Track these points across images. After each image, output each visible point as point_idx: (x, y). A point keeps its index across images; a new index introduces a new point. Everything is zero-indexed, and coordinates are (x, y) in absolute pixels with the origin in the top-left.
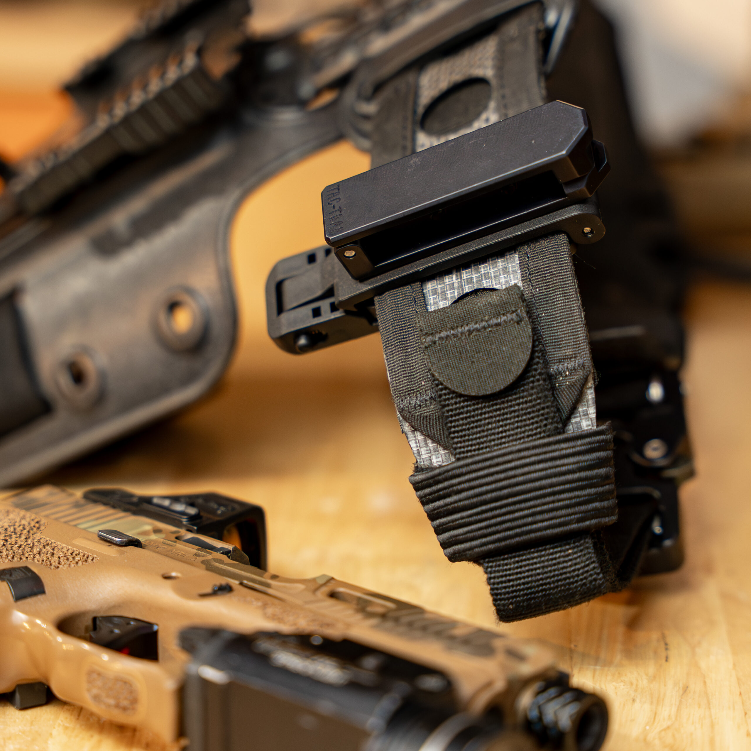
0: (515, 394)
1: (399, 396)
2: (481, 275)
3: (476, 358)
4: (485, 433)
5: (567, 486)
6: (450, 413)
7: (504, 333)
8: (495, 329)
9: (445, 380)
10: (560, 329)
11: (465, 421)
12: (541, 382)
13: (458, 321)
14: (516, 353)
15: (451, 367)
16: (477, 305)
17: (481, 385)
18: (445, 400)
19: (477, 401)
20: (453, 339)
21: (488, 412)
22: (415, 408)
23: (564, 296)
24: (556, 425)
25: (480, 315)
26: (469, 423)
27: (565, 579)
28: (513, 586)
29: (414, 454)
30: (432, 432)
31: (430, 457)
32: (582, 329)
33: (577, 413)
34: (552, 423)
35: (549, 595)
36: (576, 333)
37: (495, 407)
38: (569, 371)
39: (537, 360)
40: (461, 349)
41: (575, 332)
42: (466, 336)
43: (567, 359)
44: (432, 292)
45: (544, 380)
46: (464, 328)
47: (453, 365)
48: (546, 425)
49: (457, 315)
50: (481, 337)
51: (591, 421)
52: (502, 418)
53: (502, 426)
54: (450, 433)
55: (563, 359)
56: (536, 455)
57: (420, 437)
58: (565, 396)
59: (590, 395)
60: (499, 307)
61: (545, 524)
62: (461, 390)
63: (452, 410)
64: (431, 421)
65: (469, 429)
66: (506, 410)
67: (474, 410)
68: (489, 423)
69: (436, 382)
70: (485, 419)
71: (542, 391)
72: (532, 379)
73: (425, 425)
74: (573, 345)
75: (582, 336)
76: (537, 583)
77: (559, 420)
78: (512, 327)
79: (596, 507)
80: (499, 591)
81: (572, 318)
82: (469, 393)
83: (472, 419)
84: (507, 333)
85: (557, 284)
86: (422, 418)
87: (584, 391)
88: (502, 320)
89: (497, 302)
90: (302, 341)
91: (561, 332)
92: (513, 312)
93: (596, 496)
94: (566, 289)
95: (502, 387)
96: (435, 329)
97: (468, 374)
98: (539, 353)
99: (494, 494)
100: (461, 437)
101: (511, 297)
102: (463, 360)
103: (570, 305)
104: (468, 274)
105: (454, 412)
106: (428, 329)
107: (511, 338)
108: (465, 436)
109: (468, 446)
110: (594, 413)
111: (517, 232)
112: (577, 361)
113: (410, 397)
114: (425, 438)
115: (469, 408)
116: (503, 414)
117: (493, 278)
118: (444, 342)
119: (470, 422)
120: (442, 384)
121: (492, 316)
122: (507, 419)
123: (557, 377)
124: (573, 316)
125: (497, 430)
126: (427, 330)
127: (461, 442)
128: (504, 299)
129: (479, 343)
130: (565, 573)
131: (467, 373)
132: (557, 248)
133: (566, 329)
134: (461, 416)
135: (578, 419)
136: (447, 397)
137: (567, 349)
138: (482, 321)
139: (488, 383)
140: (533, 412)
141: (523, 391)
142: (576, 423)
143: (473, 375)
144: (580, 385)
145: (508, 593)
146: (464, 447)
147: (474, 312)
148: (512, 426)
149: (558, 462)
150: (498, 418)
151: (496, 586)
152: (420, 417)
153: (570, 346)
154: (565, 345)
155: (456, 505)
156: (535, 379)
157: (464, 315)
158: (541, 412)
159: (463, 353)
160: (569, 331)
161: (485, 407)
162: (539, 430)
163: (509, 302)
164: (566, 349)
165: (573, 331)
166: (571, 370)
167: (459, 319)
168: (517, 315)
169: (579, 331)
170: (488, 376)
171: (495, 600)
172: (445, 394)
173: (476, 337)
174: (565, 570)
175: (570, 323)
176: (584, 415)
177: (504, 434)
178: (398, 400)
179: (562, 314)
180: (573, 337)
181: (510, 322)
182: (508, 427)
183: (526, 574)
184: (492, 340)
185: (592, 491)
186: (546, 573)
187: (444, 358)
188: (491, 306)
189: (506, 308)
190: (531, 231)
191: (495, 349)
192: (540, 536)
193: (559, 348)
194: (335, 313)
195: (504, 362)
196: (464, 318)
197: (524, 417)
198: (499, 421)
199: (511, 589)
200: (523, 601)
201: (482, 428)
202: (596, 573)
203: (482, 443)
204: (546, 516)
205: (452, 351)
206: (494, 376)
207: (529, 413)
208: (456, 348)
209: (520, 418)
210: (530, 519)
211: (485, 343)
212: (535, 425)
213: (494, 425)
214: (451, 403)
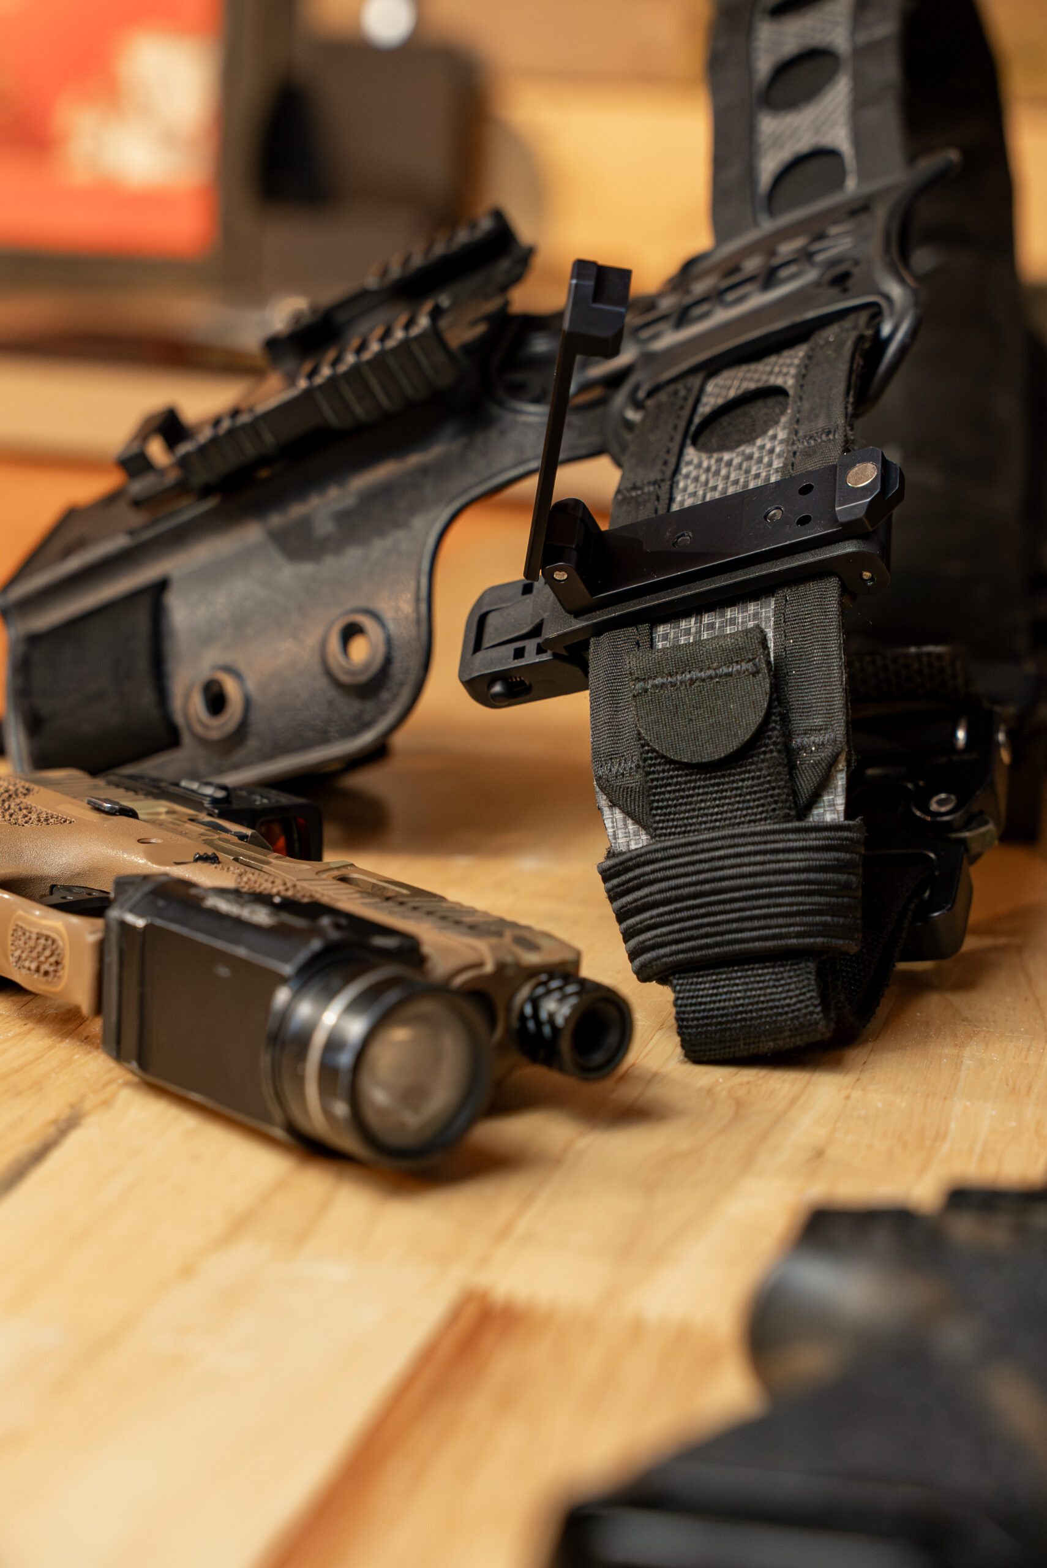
0: (741, 766)
1: (598, 761)
2: (726, 620)
3: (695, 715)
4: (696, 813)
5: (789, 888)
6: (655, 783)
7: (734, 687)
8: (724, 680)
9: (653, 739)
10: (812, 692)
11: (672, 796)
12: (775, 754)
13: (679, 665)
14: (746, 712)
15: (662, 724)
16: (705, 647)
17: (697, 750)
18: (650, 766)
19: (691, 771)
20: (670, 688)
21: (704, 787)
22: (616, 777)
23: (824, 652)
24: (788, 811)
25: (707, 661)
26: (677, 799)
27: (772, 1008)
28: (704, 1011)
29: (608, 836)
30: (633, 807)
31: (628, 842)
32: (840, 694)
33: (821, 802)
34: (782, 808)
35: (750, 1026)
36: (832, 699)
37: (712, 781)
38: (815, 746)
39: (774, 725)
40: (678, 702)
41: (831, 697)
42: (686, 685)
43: (815, 730)
44: (663, 637)
45: (779, 751)
46: (685, 676)
47: (665, 721)
48: (774, 810)
49: (678, 658)
50: (705, 689)
51: (838, 813)
52: (719, 795)
53: (718, 806)
54: (652, 809)
55: (811, 730)
56: (753, 844)
57: (619, 815)
58: (806, 777)
59: (840, 781)
60: (732, 653)
61: (755, 934)
62: (671, 755)
63: (657, 780)
64: (633, 794)
65: (675, 806)
66: (726, 787)
67: (686, 783)
68: (702, 801)
69: (643, 742)
70: (698, 795)
71: (776, 766)
72: (763, 749)
73: (624, 799)
74: (826, 714)
75: (838, 704)
76: (735, 1010)
77: (793, 806)
78: (745, 679)
79: (825, 922)
80: (686, 1016)
81: (829, 680)
82: (681, 759)
83: (682, 794)
84: (739, 687)
85: (817, 636)
86: (622, 789)
87: (833, 774)
88: (734, 669)
89: (730, 645)
90: (497, 688)
91: (812, 695)
92: (750, 661)
93: (828, 907)
94: (827, 643)
95: (723, 755)
96: (649, 674)
97: (683, 734)
98: (777, 717)
99: (692, 889)
100: (665, 814)
101: (750, 641)
102: (678, 716)
103: (828, 663)
104: (710, 618)
105: (660, 782)
106: (639, 672)
107: (743, 693)
108: (670, 814)
109: (671, 827)
110: (842, 804)
111: (775, 568)
112: (827, 736)
113: (612, 763)
114: (625, 818)
115: (679, 779)
116: (722, 791)
117: (740, 624)
118: (657, 691)
119: (678, 796)
120: (648, 745)
121: (723, 664)
122: (725, 798)
123: (800, 752)
124: (830, 678)
125: (711, 811)
126: (638, 674)
127: (663, 821)
128: (740, 643)
129: (702, 696)
130: (773, 1000)
131: (681, 733)
132: (825, 591)
133: (819, 693)
134: (669, 788)
135: (821, 810)
136: (653, 762)
137: (817, 718)
138: (709, 668)
139: (706, 747)
140: (760, 791)
141: (751, 764)
142: (818, 815)
143: (688, 736)
144: (826, 765)
145: (698, 1019)
146: (666, 828)
147: (701, 656)
148: (730, 807)
149: (781, 856)
150: (714, 795)
151: (683, 1009)
152: (620, 788)
153: (821, 714)
154: (815, 713)
155: (646, 900)
156: (768, 750)
157: (687, 659)
158: (770, 792)
159: (680, 707)
160: (823, 696)
161: (700, 779)
162: (764, 815)
163: (745, 648)
164: (815, 718)
165: (828, 696)
166: (819, 745)
167: (680, 664)
168: (755, 665)
169: (836, 697)
170: (707, 738)
171: (680, 1027)
172: (651, 758)
173: (699, 688)
174: (773, 997)
175: (825, 686)
176: (830, 806)
177: (719, 816)
178: (596, 766)
179: (816, 674)
180: (827, 704)
181: (744, 672)
182: (725, 808)
183: (724, 997)
184: (718, 693)
185: (822, 900)
186: (749, 997)
187: (655, 712)
188: (723, 650)
189: (741, 655)
190: (793, 568)
191: (720, 705)
192: (745, 949)
193: (808, 716)
194: (540, 655)
195: (729, 723)
196: (687, 662)
197: (748, 797)
198: (715, 799)
199: (702, 1014)
200: (716, 1032)
201: (693, 806)
202: (812, 1005)
203: (691, 825)
204: (756, 923)
205: (666, 703)
206: (714, 740)
207: (755, 792)
208: (672, 700)
209: (742, 798)
210: (735, 926)
211: (708, 697)
212: (760, 809)
213: (708, 804)
214: (657, 770)
